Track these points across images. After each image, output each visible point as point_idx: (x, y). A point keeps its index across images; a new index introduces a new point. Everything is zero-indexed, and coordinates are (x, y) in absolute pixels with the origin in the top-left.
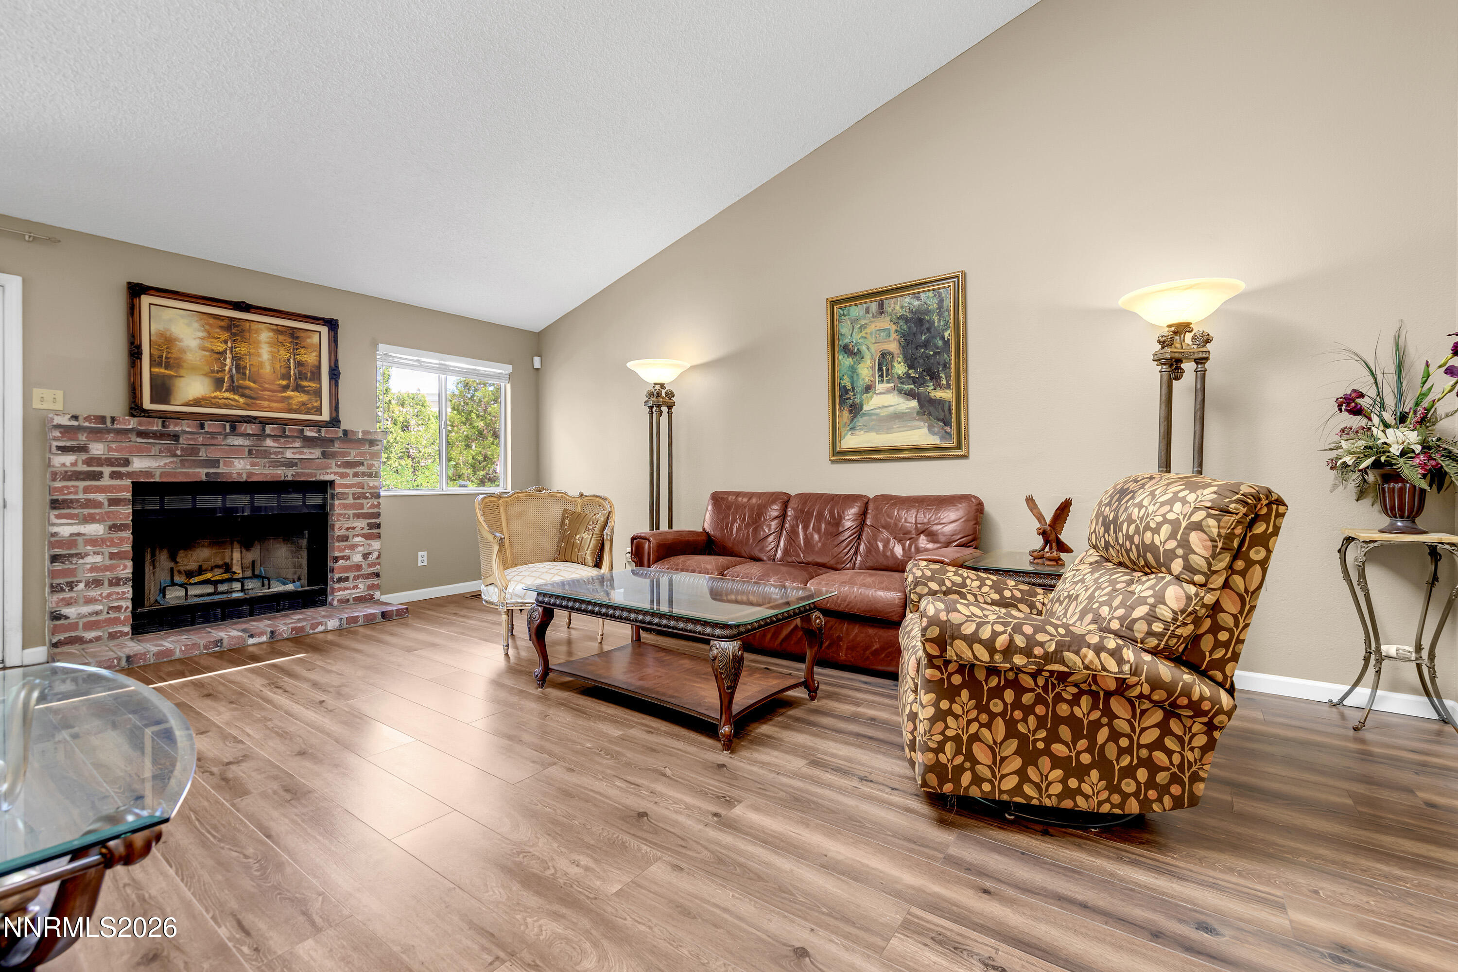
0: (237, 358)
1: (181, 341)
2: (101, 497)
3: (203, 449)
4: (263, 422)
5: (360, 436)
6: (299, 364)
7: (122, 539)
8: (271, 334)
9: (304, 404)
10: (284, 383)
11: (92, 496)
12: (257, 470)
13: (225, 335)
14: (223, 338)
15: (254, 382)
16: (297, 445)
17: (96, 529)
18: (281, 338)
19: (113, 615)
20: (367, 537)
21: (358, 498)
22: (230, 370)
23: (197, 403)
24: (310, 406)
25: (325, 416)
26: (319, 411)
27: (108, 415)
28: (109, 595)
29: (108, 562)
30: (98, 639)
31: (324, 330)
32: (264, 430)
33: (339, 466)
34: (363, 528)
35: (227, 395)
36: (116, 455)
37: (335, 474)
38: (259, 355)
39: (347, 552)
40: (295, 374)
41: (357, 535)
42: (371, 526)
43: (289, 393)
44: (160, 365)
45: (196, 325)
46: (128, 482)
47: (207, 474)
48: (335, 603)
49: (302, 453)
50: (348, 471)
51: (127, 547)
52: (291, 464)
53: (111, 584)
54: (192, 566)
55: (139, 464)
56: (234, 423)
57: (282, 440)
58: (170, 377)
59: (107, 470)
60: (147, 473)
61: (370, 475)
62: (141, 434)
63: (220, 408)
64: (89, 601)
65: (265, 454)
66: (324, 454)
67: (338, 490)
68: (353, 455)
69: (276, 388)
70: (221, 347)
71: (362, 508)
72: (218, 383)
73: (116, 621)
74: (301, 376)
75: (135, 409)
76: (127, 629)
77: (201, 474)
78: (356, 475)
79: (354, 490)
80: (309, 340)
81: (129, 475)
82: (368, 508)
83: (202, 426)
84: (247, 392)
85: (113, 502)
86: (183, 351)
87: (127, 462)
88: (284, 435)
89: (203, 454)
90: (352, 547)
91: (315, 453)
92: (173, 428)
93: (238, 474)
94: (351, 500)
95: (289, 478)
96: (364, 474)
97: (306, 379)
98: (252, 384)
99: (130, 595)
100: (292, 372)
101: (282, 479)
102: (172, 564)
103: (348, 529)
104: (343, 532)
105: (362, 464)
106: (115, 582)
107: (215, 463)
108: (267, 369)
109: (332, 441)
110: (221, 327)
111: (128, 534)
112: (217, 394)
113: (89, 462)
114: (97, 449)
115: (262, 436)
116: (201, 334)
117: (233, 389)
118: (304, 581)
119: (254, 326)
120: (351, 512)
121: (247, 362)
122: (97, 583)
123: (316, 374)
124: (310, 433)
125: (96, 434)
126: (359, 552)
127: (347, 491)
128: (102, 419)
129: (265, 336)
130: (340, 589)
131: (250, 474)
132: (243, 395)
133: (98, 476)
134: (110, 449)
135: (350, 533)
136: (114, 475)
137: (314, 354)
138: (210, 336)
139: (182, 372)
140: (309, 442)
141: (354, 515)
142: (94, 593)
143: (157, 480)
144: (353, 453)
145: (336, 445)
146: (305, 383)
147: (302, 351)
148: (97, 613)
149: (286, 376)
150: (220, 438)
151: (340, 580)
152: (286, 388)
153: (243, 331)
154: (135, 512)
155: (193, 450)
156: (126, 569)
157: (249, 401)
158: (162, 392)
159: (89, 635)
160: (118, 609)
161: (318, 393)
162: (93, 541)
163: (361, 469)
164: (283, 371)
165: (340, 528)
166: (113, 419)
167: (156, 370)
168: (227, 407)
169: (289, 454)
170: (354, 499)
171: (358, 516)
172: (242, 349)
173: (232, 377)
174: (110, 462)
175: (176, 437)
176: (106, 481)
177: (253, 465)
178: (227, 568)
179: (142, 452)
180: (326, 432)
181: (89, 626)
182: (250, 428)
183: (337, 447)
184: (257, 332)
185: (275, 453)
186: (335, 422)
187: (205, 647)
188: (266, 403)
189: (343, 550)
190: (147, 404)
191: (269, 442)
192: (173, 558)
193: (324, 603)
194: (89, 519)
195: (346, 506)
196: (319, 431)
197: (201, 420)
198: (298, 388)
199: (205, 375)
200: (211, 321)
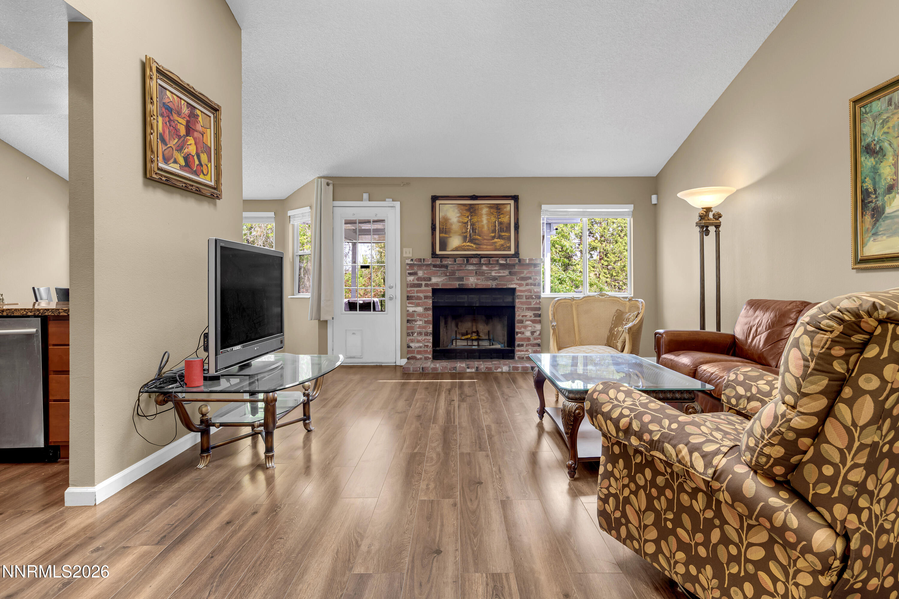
0: (473, 225)
1: (450, 219)
2: (421, 295)
3: (457, 272)
4: (480, 257)
5: (527, 262)
6: (501, 223)
7: (428, 314)
8: (487, 209)
9: (502, 245)
10: (493, 235)
11: (419, 294)
12: (479, 282)
13: (468, 214)
14: (467, 215)
15: (480, 236)
16: (497, 268)
17: (420, 309)
18: (492, 210)
19: (426, 349)
20: (534, 322)
21: (528, 298)
22: (470, 231)
23: (456, 249)
24: (505, 246)
25: (512, 252)
26: (509, 249)
27: (422, 258)
28: (425, 339)
29: (424, 325)
30: (421, 359)
31: (512, 202)
32: (480, 261)
33: (518, 280)
34: (531, 316)
35: (468, 244)
36: (426, 276)
37: (516, 284)
38: (482, 221)
39: (523, 330)
40: (498, 229)
41: (528, 320)
42: (537, 315)
43: (496, 240)
44: (443, 233)
45: (456, 211)
46: (430, 288)
47: (459, 285)
48: (516, 358)
49: (499, 273)
50: (523, 282)
51: (430, 318)
52: (494, 279)
53: (425, 335)
54: (464, 331)
55: (434, 280)
56: (468, 258)
57: (490, 266)
58: (447, 237)
59: (423, 283)
60: (437, 284)
61: (535, 285)
62: (435, 266)
63: (465, 251)
64: (419, 341)
65: (482, 274)
66: (510, 273)
67: (518, 293)
68: (525, 273)
69: (488, 238)
70: (466, 220)
71: (531, 305)
72: (465, 239)
73: (426, 352)
74: (501, 230)
75: (434, 255)
76: (430, 356)
77: (456, 284)
78: (527, 285)
79: (526, 293)
80: (505, 210)
81: (431, 285)
82: (534, 305)
83: (455, 262)
84: (477, 241)
85: (426, 297)
86: (451, 224)
87: (430, 279)
88: (490, 264)
89: (457, 275)
90: (525, 327)
91: (506, 273)
92: (445, 262)
93: (472, 284)
94: (524, 300)
95: (494, 287)
96: (531, 284)
97: (503, 231)
98: (479, 237)
99: (431, 341)
100: (497, 228)
101: (491, 287)
102: (456, 329)
103: (523, 316)
104: (520, 318)
105: (530, 278)
106: (426, 334)
107: (461, 279)
108: (486, 228)
109: (514, 265)
110: (466, 210)
111: (430, 312)
112: (464, 244)
113: (418, 279)
114: (420, 273)
115: (480, 264)
116: (458, 215)
117: (471, 241)
118: (506, 344)
119: (480, 206)
120: (525, 306)
121: (477, 226)
122: (420, 334)
123: (508, 229)
124: (502, 262)
125: (420, 266)
126: (528, 331)
127: (522, 294)
128: (420, 260)
129: (485, 211)
130: (519, 351)
131: (476, 284)
132: (475, 244)
133: (420, 286)
134: (424, 273)
135: (524, 319)
136: (426, 285)
137: (507, 217)
138: (462, 215)
139: (451, 235)
140: (503, 267)
141: (526, 308)
142: (420, 338)
143: (440, 287)
144: (525, 272)
145: (516, 268)
146: (503, 234)
147: (502, 216)
148: (421, 347)
149: (494, 231)
150: (464, 266)
151: (519, 346)
152: (494, 238)
153: (475, 210)
154: (433, 302)
155: (453, 273)
156: (430, 329)
157: (478, 246)
158: (443, 246)
159: (419, 356)
160: (427, 346)
161: (509, 239)
162: (419, 315)
163: (530, 281)
164: (493, 228)
165: (519, 316)
166: (424, 259)
167: (441, 235)
168: (468, 250)
169: (493, 274)
170: (526, 299)
171: (528, 309)
172: (475, 219)
173: (470, 235)
174: (424, 279)
175: (446, 267)
176: (423, 288)
177: (478, 279)
178: (477, 333)
179: (435, 274)
180: (510, 261)
181: (419, 352)
182: (474, 261)
183: (517, 269)
184: (481, 209)
185: (487, 273)
186: (517, 254)
187: (450, 370)
188: (485, 246)
189: (520, 329)
190: (438, 252)
191: (484, 268)
192: (457, 326)
193: (513, 358)
194: (418, 305)
195: (522, 303)
196: (506, 260)
197: (454, 257)
198: (500, 237)
199: (459, 235)
200: (462, 207)
